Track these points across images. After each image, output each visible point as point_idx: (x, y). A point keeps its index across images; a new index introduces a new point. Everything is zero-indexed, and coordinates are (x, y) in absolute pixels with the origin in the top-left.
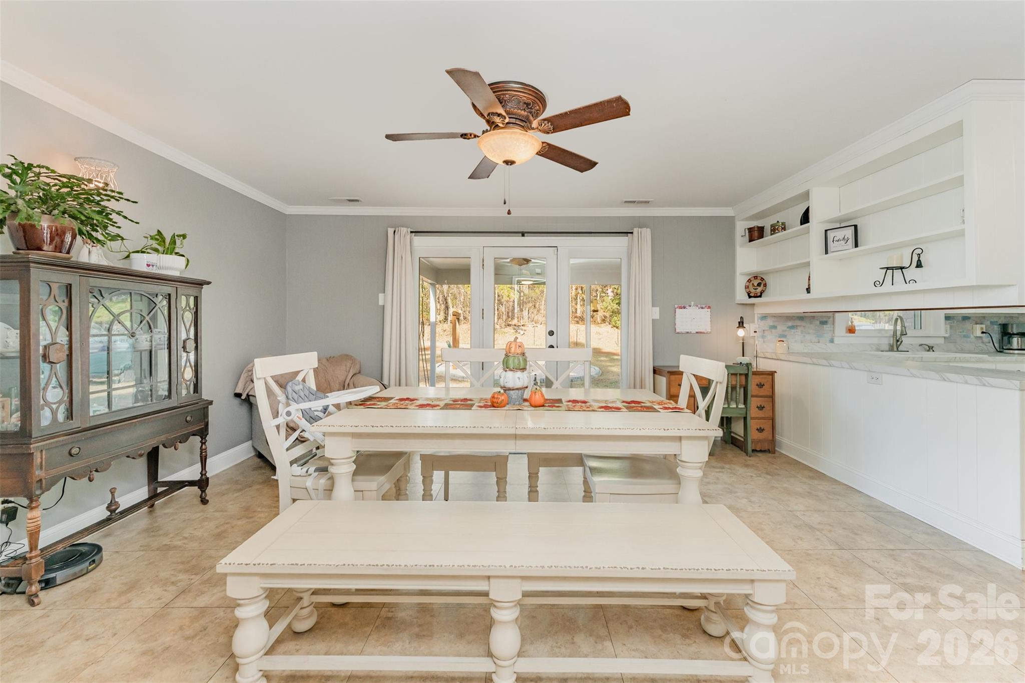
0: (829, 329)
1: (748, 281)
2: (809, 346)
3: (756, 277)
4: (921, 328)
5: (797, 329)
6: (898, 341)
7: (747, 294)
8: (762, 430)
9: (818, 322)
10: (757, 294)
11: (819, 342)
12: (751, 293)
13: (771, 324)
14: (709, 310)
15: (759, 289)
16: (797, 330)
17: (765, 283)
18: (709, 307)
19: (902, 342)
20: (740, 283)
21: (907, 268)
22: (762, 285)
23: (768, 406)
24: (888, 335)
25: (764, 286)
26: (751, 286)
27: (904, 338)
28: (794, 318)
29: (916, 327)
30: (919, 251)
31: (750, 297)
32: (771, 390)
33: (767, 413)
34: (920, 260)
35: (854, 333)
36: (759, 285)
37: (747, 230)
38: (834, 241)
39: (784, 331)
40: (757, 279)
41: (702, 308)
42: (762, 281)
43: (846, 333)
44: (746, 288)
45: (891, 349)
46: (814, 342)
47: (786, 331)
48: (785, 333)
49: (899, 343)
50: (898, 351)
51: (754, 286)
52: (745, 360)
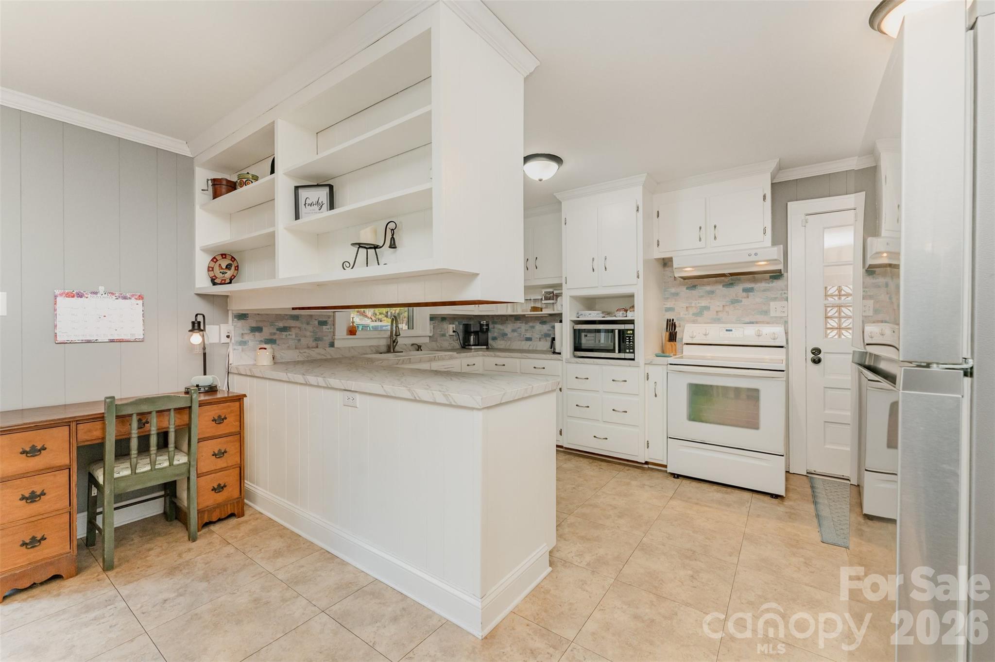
0: (330, 330)
1: (212, 260)
2: (305, 352)
3: (224, 256)
4: (413, 328)
5: (290, 331)
6: (394, 342)
7: (210, 279)
8: (222, 488)
9: (316, 322)
10: (225, 280)
11: (317, 347)
12: (217, 278)
13: (254, 325)
14: (140, 302)
15: (229, 273)
16: (290, 333)
17: (236, 265)
18: (141, 297)
19: (397, 343)
20: (202, 261)
21: (381, 247)
22: (233, 268)
23: (232, 448)
24: (386, 336)
25: (235, 270)
26: (217, 269)
27: (399, 339)
28: (286, 317)
29: (410, 328)
30: (392, 226)
31: (214, 284)
32: (238, 423)
33: (231, 459)
34: (394, 238)
35: (355, 335)
36: (228, 267)
37: (210, 182)
38: (307, 205)
39: (271, 334)
40: (225, 258)
41: (125, 298)
42: (233, 262)
43: (347, 335)
44: (209, 270)
45: (389, 351)
46: (312, 348)
47: (275, 334)
48: (274, 337)
49: (395, 344)
50: (394, 352)
51: (222, 268)
52: (206, 381)
